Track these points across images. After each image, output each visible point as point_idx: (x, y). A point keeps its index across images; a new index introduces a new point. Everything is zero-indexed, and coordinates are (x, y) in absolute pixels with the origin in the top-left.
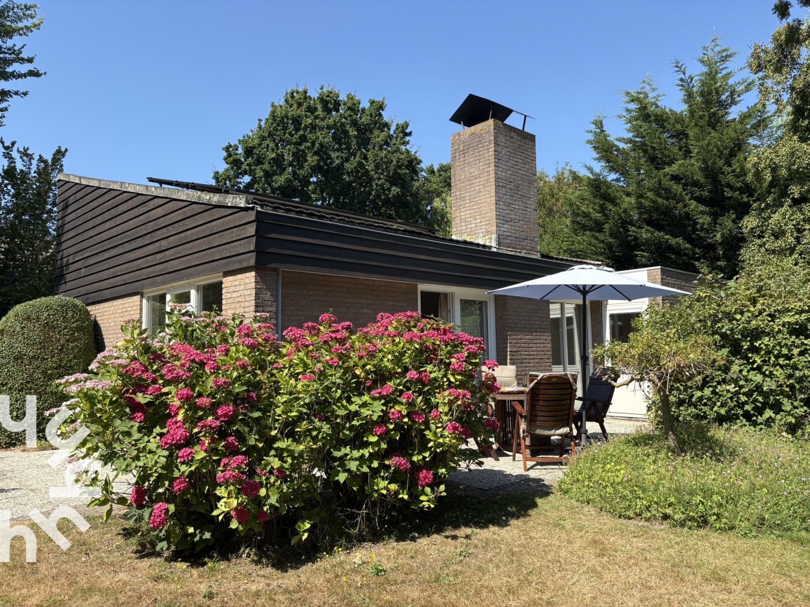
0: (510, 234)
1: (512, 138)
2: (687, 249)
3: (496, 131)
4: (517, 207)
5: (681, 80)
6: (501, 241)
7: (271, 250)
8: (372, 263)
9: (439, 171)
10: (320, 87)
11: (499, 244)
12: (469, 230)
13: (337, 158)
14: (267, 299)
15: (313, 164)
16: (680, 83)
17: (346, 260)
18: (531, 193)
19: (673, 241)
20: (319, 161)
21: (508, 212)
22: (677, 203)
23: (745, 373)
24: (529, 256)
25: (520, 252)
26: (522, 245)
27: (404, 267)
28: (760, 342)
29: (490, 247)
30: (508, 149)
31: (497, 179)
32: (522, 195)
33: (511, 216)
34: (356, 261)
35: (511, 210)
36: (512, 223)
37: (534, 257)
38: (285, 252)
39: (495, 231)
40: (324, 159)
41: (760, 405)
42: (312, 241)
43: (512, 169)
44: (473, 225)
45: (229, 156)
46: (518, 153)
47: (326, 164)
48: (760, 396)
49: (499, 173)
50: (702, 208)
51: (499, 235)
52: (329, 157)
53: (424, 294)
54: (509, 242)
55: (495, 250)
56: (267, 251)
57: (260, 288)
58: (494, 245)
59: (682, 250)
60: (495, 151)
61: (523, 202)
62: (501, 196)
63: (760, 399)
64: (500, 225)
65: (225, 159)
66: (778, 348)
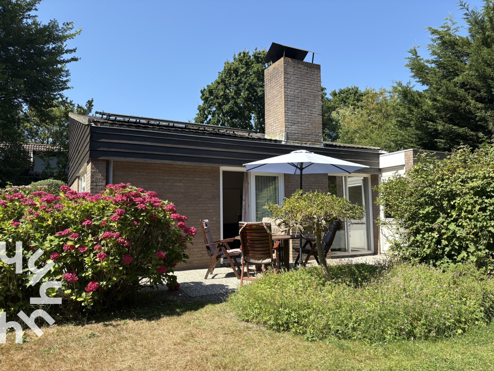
0: (296, 132)
1: (300, 68)
2: (472, 135)
3: (286, 65)
4: (303, 114)
5: (466, 14)
6: (289, 136)
7: (101, 149)
8: (177, 154)
9: (339, 94)
10: (255, 48)
11: (287, 138)
12: (273, 131)
13: (260, 91)
14: (99, 178)
15: (244, 96)
16: (465, 17)
17: (156, 153)
18: (316, 103)
19: (461, 130)
20: (249, 94)
21: (296, 117)
22: (461, 103)
23: (445, 224)
24: (314, 146)
25: (306, 144)
26: (308, 139)
27: (203, 156)
28: (454, 201)
29: (281, 141)
30: (296, 76)
31: (286, 96)
32: (308, 106)
33: (298, 120)
34: (165, 154)
35: (298, 116)
36: (299, 125)
37: (318, 146)
38: (111, 150)
39: (284, 131)
40: (251, 92)
41: (457, 248)
42: (131, 142)
43: (299, 89)
44: (275, 128)
45: (203, 95)
46: (305, 78)
47: (253, 96)
48: (457, 241)
49: (288, 92)
50: (480, 105)
51: (287, 133)
52: (256, 91)
53: (224, 172)
54: (296, 137)
55: (283, 143)
56: (98, 149)
57: (94, 172)
58: (283, 140)
59: (468, 136)
60: (285, 78)
61: (308, 110)
62: (290, 107)
63: (457, 243)
64: (288, 126)
65: (201, 98)
66: (466, 205)
